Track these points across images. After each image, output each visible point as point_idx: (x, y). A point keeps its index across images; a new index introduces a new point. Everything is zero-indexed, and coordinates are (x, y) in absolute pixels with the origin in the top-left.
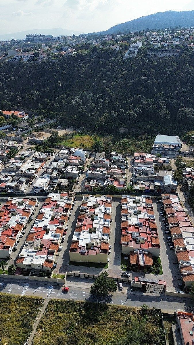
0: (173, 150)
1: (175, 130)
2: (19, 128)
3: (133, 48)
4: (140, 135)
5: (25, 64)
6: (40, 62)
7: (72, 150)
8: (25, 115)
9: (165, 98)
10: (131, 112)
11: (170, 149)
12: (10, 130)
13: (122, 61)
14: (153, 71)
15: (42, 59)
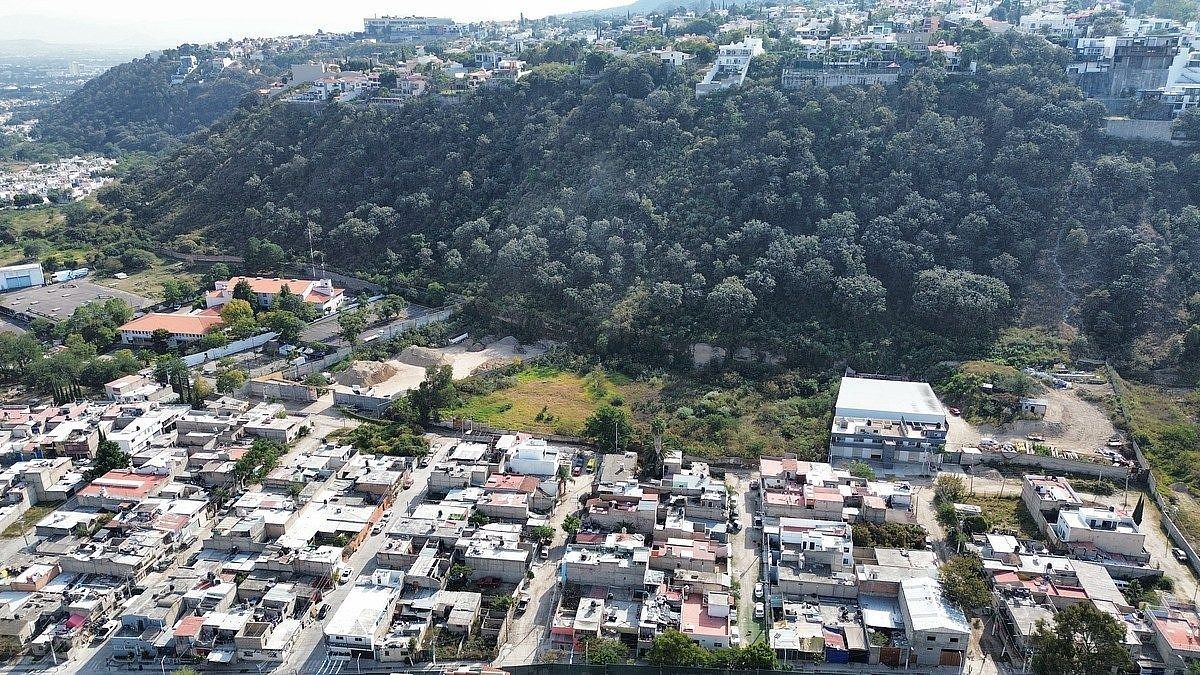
0: (916, 446)
1: (911, 357)
2: (304, 345)
3: (732, 59)
4: (773, 373)
5: (347, 112)
6: (401, 105)
7: (505, 442)
8: (332, 294)
9: (860, 232)
10: (731, 286)
11: (906, 443)
12: (269, 353)
13: (693, 102)
14: (807, 135)
15: (407, 95)
